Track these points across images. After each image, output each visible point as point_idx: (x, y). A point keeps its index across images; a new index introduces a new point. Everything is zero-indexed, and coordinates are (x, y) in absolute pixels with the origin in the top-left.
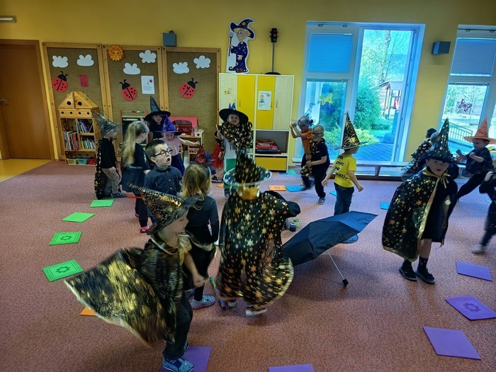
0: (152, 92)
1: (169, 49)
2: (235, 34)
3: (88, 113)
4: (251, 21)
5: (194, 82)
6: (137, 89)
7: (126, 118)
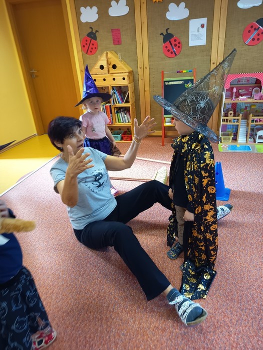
0: (202, 42)
3: (124, 79)
6: (182, 41)
7: (168, 81)
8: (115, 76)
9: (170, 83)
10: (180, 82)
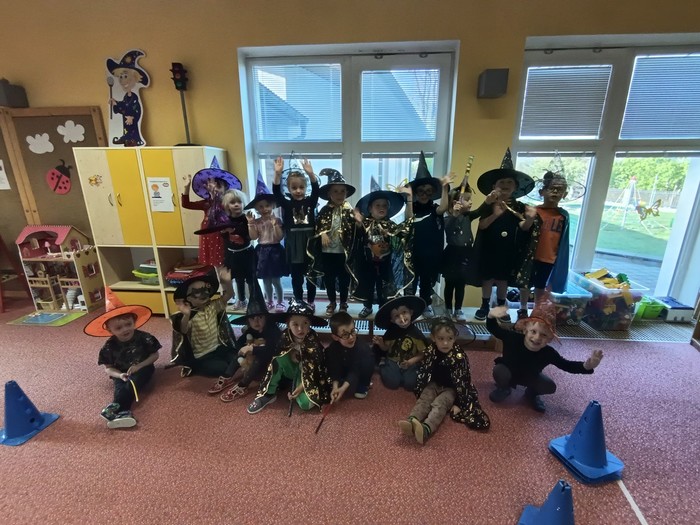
0: (6, 186)
1: (17, 112)
2: (116, 80)
4: (140, 54)
5: (66, 166)
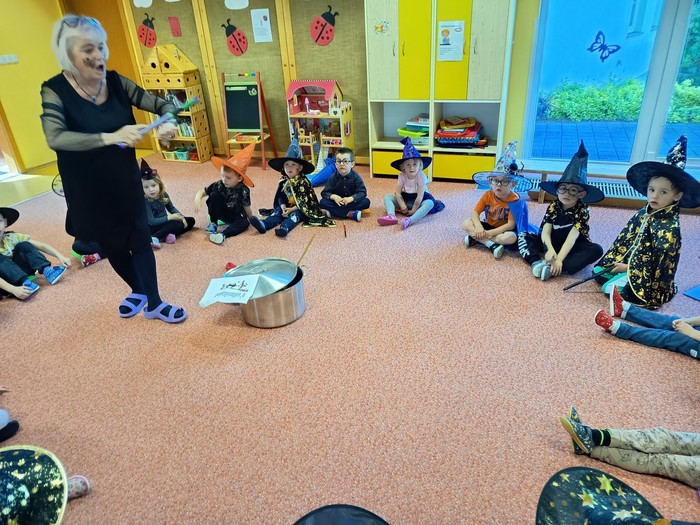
0: (269, 38)
3: (179, 81)
5: (333, 13)
7: (230, 86)
8: (168, 77)
9: (233, 89)
10: (244, 88)
